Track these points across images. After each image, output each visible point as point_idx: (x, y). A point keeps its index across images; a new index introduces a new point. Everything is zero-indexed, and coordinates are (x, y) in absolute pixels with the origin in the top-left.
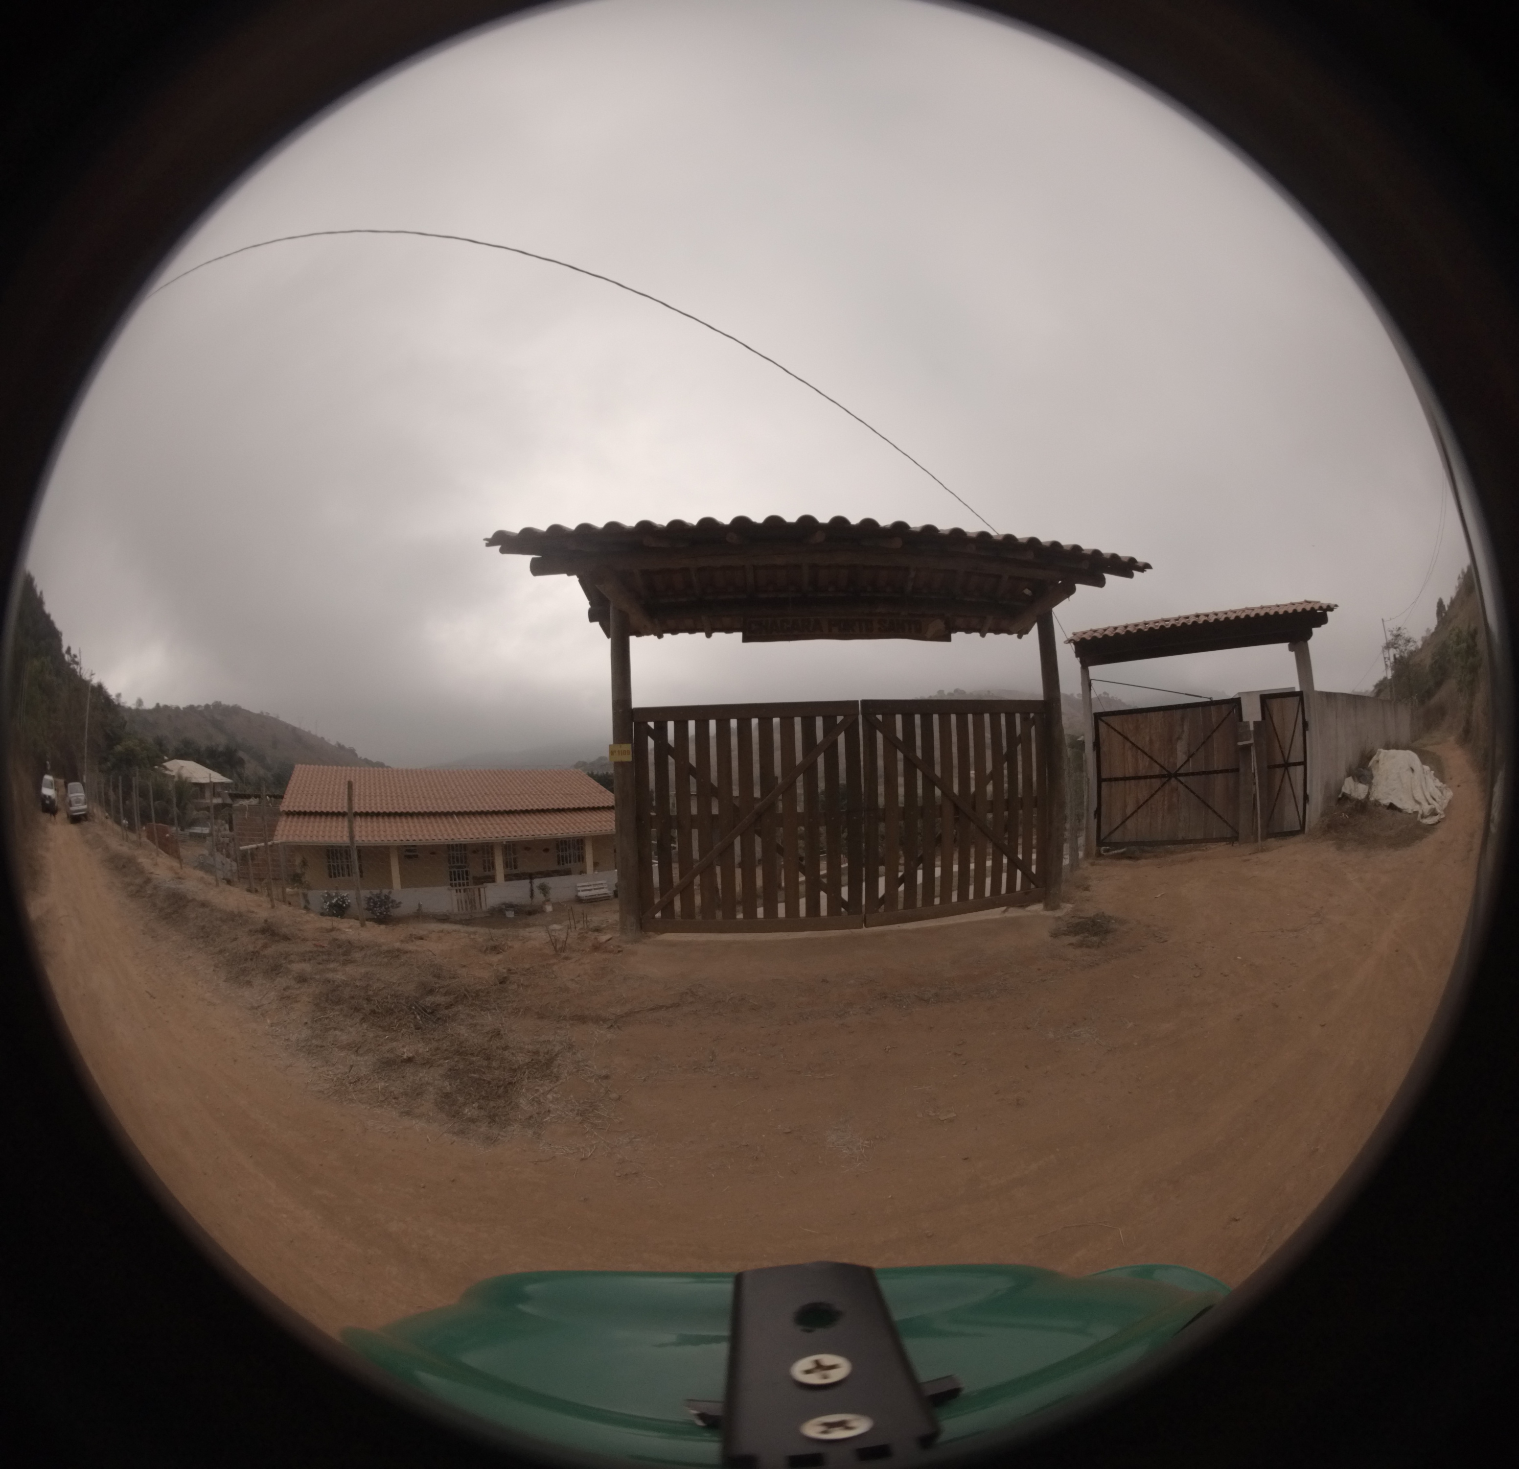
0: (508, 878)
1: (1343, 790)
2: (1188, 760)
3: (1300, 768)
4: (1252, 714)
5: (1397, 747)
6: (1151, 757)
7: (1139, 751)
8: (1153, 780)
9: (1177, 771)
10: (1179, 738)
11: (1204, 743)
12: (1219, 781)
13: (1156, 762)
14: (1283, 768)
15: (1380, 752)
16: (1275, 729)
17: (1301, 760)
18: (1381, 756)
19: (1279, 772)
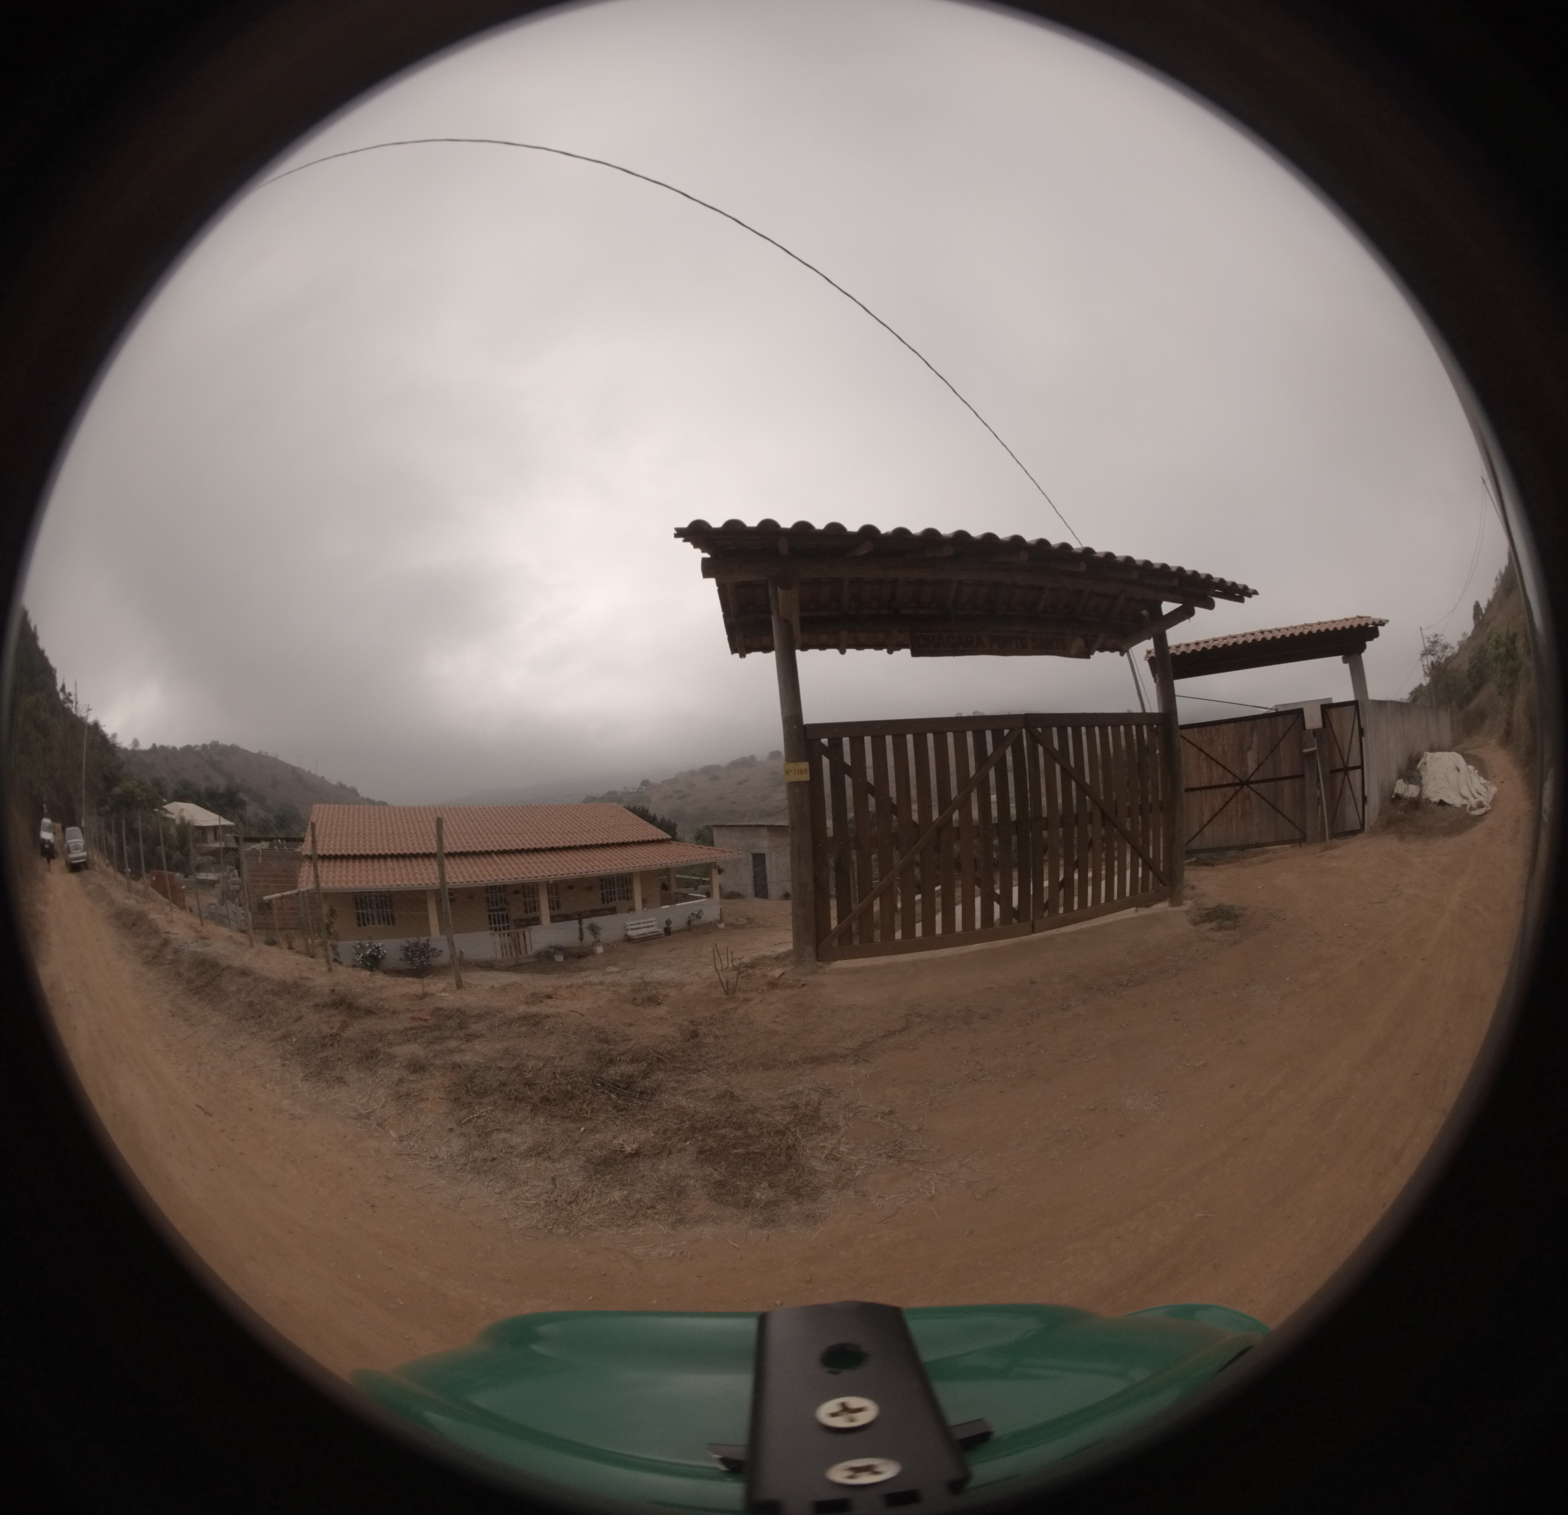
0: (553, 919)
1: (1396, 791)
2: (1258, 769)
3: (1358, 772)
4: (1313, 721)
5: (1440, 749)
6: (1225, 768)
7: (1213, 762)
8: (1227, 789)
9: (1248, 779)
10: (1249, 748)
11: (1272, 752)
12: (1286, 785)
13: (1229, 771)
14: (1343, 773)
15: (1427, 755)
16: (1334, 736)
17: (1359, 764)
18: (1428, 759)
19: (1340, 775)
